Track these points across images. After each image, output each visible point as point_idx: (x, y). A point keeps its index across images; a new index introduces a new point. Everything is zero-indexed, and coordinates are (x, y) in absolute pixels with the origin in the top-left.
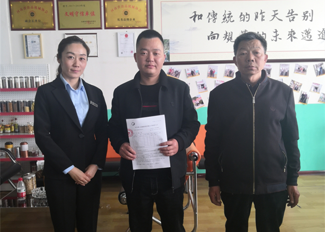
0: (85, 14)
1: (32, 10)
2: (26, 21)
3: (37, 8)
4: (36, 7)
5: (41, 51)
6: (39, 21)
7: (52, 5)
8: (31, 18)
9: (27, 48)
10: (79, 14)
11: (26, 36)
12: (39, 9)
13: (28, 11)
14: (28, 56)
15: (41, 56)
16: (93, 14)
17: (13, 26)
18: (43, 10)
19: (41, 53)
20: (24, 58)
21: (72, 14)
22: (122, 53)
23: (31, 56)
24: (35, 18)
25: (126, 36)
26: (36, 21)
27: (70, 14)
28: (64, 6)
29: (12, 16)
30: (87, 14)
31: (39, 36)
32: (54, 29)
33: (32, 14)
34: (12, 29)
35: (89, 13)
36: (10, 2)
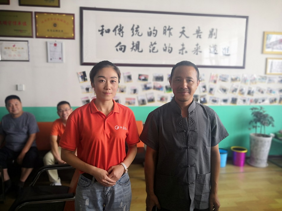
0: (17, 23)
16: (25, 24)
22: (51, 59)
25: (55, 45)
35: (22, 23)
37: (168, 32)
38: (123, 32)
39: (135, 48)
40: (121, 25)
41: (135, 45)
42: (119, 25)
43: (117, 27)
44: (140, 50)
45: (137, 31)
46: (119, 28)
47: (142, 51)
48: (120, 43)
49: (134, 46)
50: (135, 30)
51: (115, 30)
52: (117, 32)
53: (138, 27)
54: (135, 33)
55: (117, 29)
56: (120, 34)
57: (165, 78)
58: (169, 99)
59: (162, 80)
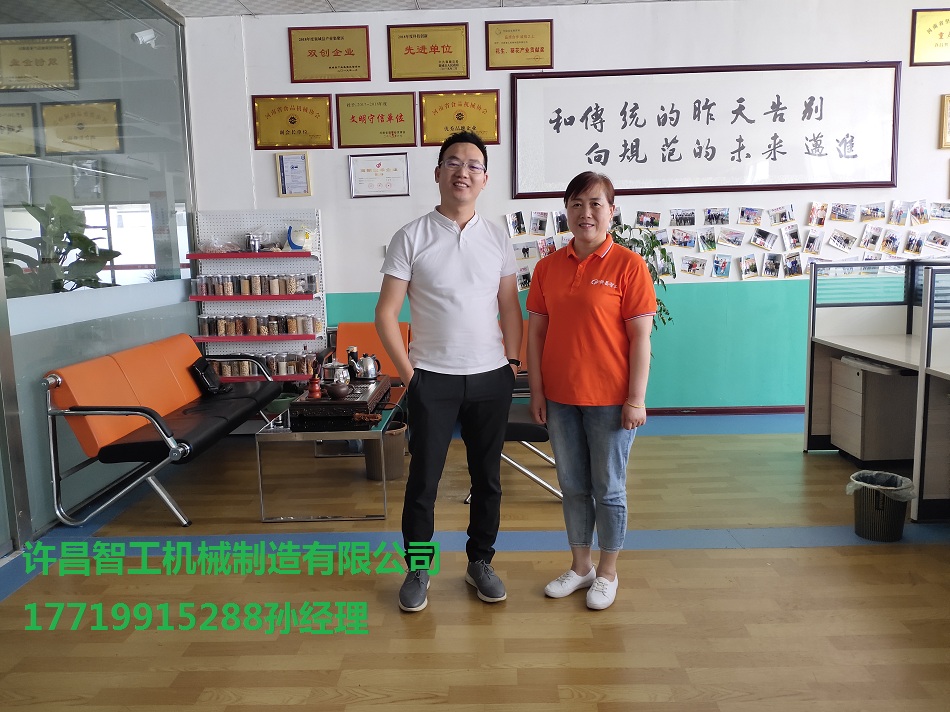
0: (386, 118)
1: (293, 112)
2: (282, 133)
3: (302, 108)
4: (299, 108)
5: (307, 182)
6: (305, 132)
7: (328, 104)
8: (291, 127)
9: (283, 178)
10: (375, 119)
11: (281, 158)
12: (305, 110)
13: (287, 114)
14: (284, 191)
15: (307, 191)
16: (400, 118)
17: (258, 142)
18: (312, 112)
19: (308, 186)
20: (279, 196)
21: (363, 119)
23: (291, 192)
24: (297, 127)
26: (299, 132)
27: (360, 119)
28: (349, 105)
29: (258, 123)
30: (390, 118)
31: (304, 158)
32: (330, 147)
33: (293, 120)
34: (257, 148)
35: (394, 118)
36: (254, 98)
37: (704, 114)
38: (602, 122)
39: (629, 154)
40: (597, 107)
41: (629, 147)
42: (594, 107)
43: (590, 109)
44: (641, 158)
45: (632, 116)
46: (594, 111)
47: (644, 160)
48: (596, 146)
49: (626, 151)
50: (629, 114)
51: (584, 118)
52: (590, 121)
53: (636, 107)
54: (629, 120)
55: (589, 116)
56: (596, 127)
57: (700, 218)
58: (710, 266)
59: (692, 223)
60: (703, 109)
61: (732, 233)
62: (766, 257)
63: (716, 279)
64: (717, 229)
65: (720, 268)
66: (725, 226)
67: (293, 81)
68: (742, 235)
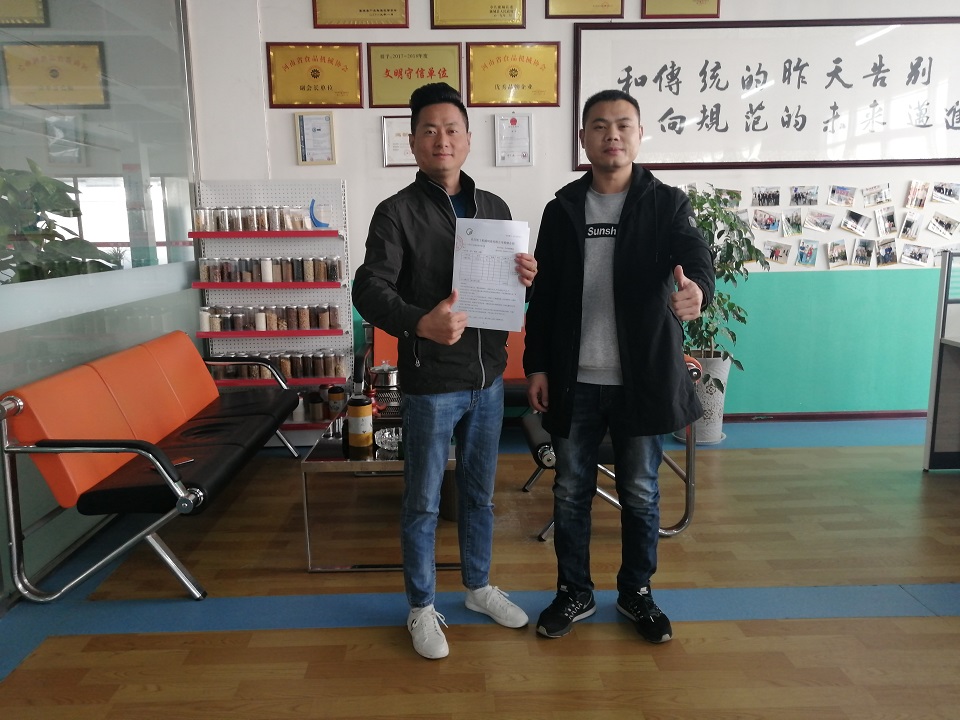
0: (426, 74)
1: (315, 63)
2: (303, 88)
3: (327, 59)
4: (323, 59)
5: (332, 148)
6: (330, 88)
7: (357, 54)
8: (312, 82)
9: (303, 143)
10: (414, 74)
11: (301, 119)
12: (331, 61)
13: (308, 66)
14: (304, 159)
15: (331, 160)
16: (443, 74)
17: (274, 99)
18: (339, 64)
19: (332, 153)
20: (298, 164)
21: (398, 73)
22: (503, 158)
23: (312, 160)
24: (320, 82)
25: (514, 122)
26: (323, 88)
27: (396, 74)
28: (382, 57)
29: (273, 76)
30: (431, 73)
31: (329, 119)
32: (360, 106)
33: (315, 74)
34: (272, 106)
35: (436, 73)
36: (269, 46)
37: (795, 75)
38: (678, 83)
39: (708, 121)
40: (673, 65)
41: (708, 113)
42: (669, 65)
43: (665, 68)
44: (721, 126)
45: (713, 77)
46: (669, 70)
47: (726, 130)
48: (671, 111)
49: (705, 118)
50: (710, 74)
51: (658, 78)
52: (665, 81)
53: (718, 66)
54: (709, 82)
55: (664, 76)
56: (671, 89)
57: (785, 197)
58: (794, 253)
59: (777, 203)
60: (793, 70)
61: (820, 215)
62: (857, 244)
63: (801, 268)
64: (804, 211)
65: (805, 255)
66: (813, 208)
67: (316, 26)
68: (831, 218)
